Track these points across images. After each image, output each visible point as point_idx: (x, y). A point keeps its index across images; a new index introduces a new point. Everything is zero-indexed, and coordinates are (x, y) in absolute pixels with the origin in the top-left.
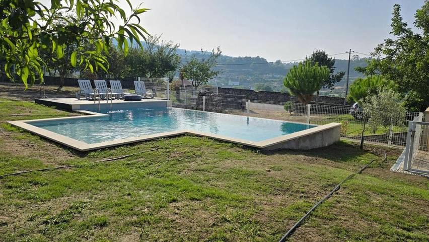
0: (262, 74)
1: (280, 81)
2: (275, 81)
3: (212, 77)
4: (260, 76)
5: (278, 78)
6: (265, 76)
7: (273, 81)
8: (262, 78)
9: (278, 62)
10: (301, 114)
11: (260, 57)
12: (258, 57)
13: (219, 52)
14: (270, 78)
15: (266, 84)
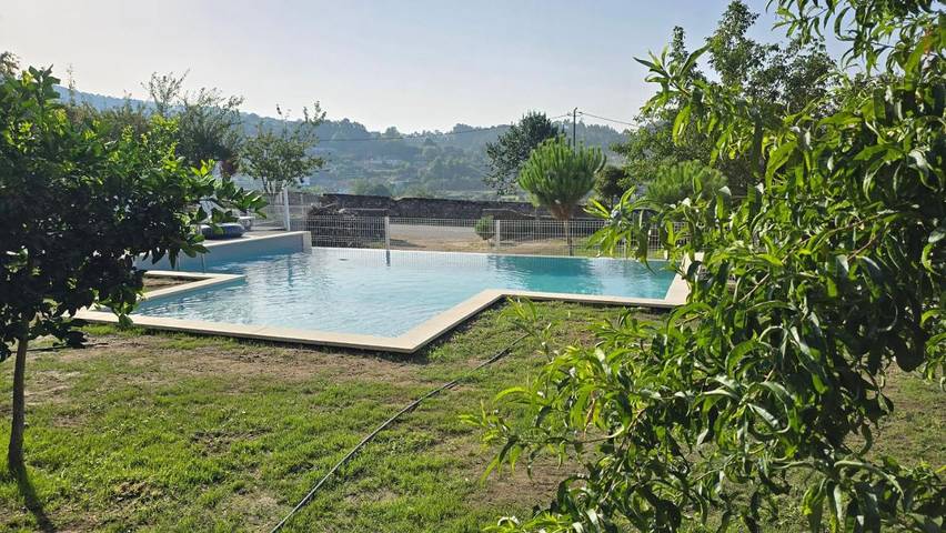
0: (359, 158)
1: (400, 172)
2: (390, 174)
3: (309, 171)
4: (356, 163)
5: (397, 167)
6: (366, 162)
7: (385, 174)
8: (360, 169)
9: (392, 132)
10: (510, 242)
11: (351, 121)
12: (346, 120)
13: (320, 115)
14: (378, 166)
15: (373, 182)
